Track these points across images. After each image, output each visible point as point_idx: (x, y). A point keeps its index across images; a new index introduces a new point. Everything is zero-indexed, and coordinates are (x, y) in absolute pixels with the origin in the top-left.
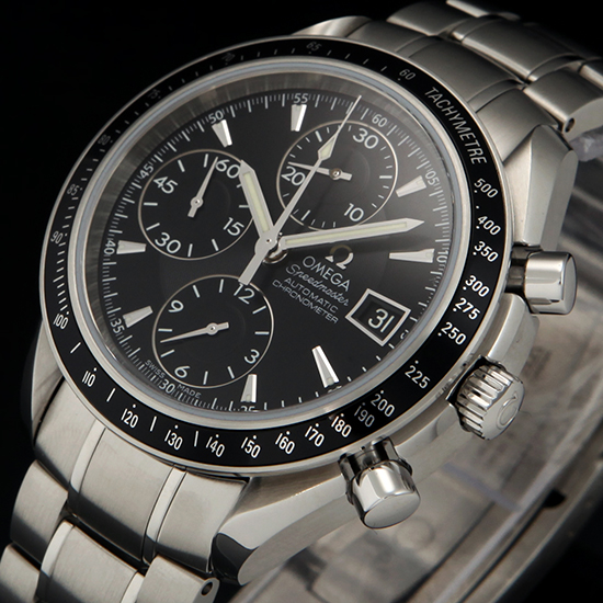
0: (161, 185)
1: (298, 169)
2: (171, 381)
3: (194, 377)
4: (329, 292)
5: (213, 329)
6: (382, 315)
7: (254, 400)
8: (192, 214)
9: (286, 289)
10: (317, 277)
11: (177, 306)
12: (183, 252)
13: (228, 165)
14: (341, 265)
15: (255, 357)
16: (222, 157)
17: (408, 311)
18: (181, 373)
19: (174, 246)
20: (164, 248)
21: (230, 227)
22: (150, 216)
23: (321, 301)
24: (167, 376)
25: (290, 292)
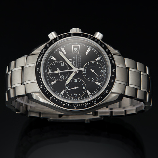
0: (76, 96)
1: (61, 77)
2: (104, 71)
3: (101, 69)
4: (77, 59)
5: (93, 71)
6: (75, 50)
7: (99, 57)
8: (78, 87)
9: (80, 66)
10: (75, 62)
11: (93, 79)
12: (84, 85)
13: (67, 88)
14: (72, 60)
15: (93, 62)
16: (66, 90)
17: (72, 46)
18: (102, 71)
19: (84, 87)
20: (85, 88)
21: (76, 81)
22: (82, 94)
23: (79, 59)
24: (104, 73)
25: (80, 65)
